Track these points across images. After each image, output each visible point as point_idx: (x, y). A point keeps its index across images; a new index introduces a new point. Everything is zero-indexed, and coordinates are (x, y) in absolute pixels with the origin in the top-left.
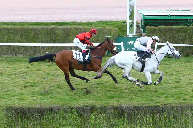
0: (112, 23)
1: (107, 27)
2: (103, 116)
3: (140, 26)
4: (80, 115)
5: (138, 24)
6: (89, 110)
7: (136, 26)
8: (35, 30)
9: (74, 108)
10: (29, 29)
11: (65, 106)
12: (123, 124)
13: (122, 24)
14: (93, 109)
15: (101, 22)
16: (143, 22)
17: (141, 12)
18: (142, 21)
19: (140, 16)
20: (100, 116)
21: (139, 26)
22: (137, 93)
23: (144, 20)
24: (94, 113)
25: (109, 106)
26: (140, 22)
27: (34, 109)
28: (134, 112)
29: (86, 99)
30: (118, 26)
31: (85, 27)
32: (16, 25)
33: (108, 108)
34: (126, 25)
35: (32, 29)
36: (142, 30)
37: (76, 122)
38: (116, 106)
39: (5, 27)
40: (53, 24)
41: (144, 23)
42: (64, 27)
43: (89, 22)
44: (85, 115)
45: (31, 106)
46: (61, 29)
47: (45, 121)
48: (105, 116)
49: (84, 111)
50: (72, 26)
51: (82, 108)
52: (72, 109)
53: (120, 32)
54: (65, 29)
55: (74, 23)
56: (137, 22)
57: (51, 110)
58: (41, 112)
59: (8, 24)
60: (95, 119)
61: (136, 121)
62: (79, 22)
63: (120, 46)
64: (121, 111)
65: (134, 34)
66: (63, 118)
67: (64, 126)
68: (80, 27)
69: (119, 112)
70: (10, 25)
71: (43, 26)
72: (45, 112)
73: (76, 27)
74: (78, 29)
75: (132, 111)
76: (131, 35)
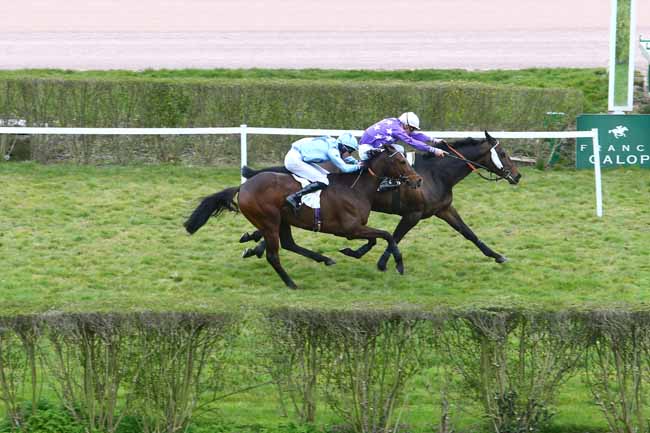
0: (563, 76)
1: (553, 86)
2: (542, 339)
3: (646, 84)
4: (479, 336)
5: (639, 80)
6: (503, 322)
7: (635, 83)
8: (347, 91)
9: (462, 314)
10: (332, 90)
11: (436, 310)
12: (601, 363)
13: (595, 78)
14: (514, 317)
15: (533, 71)
19: (645, 55)
20: (534, 337)
21: (641, 84)
24: (518, 330)
25: (562, 311)
26: (645, 72)
28: (633, 328)
29: (490, 291)
30: (581, 84)
31: (488, 85)
32: (293, 77)
33: (558, 317)
34: (607, 81)
35: (337, 91)
37: (465, 356)
38: (580, 310)
39: (264, 81)
40: (398, 75)
42: (429, 84)
43: (499, 71)
44: (494, 336)
46: (421, 92)
47: (378, 349)
48: (550, 340)
49: (489, 323)
50: (452, 82)
51: (483, 316)
52: (456, 317)
53: (587, 102)
54: (432, 90)
55: (458, 74)
56: (636, 73)
57: (396, 319)
58: (369, 325)
59: (270, 74)
60: (522, 348)
61: (639, 354)
62: (470, 69)
63: (590, 140)
64: (594, 326)
65: (630, 107)
66: (429, 341)
67: (431, 364)
68: (474, 84)
69: (590, 328)
70: (278, 76)
71: (371, 82)
72: (378, 325)
73: (464, 84)
74: (469, 91)
75: (625, 327)
76: (618, 110)
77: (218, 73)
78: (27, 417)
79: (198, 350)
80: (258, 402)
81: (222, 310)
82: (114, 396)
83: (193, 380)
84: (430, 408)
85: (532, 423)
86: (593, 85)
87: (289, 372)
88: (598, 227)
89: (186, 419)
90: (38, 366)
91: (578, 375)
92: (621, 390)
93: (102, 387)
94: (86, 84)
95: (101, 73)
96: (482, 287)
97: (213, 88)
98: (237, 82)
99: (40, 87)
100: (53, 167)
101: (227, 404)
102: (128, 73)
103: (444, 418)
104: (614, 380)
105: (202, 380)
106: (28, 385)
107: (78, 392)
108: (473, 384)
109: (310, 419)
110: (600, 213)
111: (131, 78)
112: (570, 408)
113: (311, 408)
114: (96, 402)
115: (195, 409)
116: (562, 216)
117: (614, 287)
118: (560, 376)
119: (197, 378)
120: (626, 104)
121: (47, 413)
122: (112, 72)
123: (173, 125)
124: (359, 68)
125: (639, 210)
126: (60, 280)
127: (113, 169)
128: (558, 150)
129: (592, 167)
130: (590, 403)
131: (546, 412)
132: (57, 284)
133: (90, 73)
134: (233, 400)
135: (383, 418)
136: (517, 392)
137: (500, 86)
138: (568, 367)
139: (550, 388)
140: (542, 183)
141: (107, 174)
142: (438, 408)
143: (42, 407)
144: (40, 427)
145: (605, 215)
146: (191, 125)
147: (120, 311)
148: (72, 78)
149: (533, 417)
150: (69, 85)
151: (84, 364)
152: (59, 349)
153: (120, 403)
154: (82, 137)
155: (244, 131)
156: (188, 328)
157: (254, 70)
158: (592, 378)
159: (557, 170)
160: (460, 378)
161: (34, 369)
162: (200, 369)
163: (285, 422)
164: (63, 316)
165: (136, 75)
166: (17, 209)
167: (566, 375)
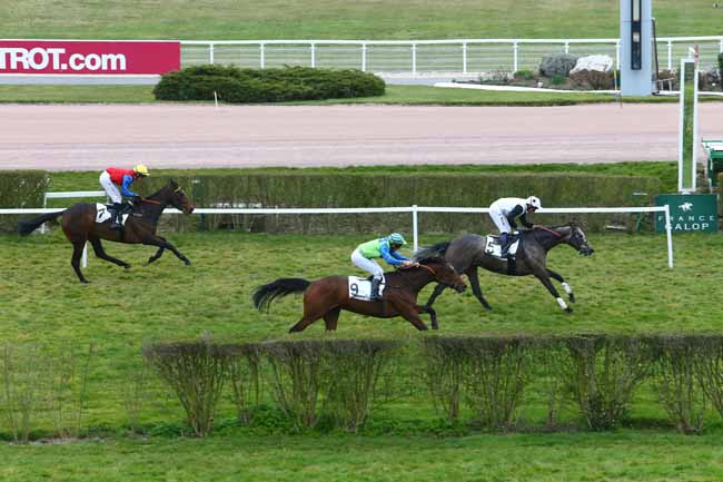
0: (647, 167)
1: (638, 175)
2: (621, 356)
3: (706, 172)
4: (575, 354)
5: (701, 169)
6: (593, 345)
7: (698, 172)
8: (490, 179)
9: (563, 339)
10: (479, 179)
11: (544, 336)
12: (663, 373)
13: (669, 168)
14: (601, 341)
15: (625, 164)
16: (712, 164)
17: (709, 144)
18: (709, 162)
19: (705, 151)
20: (616, 355)
21: (703, 172)
22: (696, 310)
23: (715, 160)
24: (603, 350)
25: (635, 336)
26: (706, 164)
27: (481, 340)
28: (686, 349)
29: (590, 322)
30: (659, 173)
31: (591, 174)
32: (453, 170)
33: (632, 340)
34: (677, 170)
35: (483, 180)
36: (710, 180)
37: (565, 369)
38: (647, 336)
39: (431, 174)
40: (528, 168)
41: (714, 166)
42: (549, 174)
43: (602, 164)
44: (585, 355)
45: (474, 336)
46: (543, 179)
47: (502, 365)
48: (627, 356)
49: (582, 346)
50: (565, 173)
51: (578, 340)
52: (558, 341)
53: (664, 186)
54: (551, 178)
55: (571, 167)
56: (699, 165)
57: (515, 343)
58: (496, 347)
59: (436, 168)
60: (606, 363)
61: (690, 366)
62: (580, 163)
63: (663, 213)
64: (658, 347)
65: (694, 189)
66: (540, 358)
67: (541, 375)
68: (582, 173)
69: (655, 348)
70: (442, 170)
71: (508, 174)
72: (503, 347)
73: (574, 173)
74: (577, 179)
75: (681, 348)
76: (686, 192)
77: (400, 168)
78: (252, 416)
79: (375, 367)
80: (419, 403)
81: (391, 338)
82: (314, 400)
83: (371, 388)
84: (541, 407)
85: (614, 417)
86: (667, 173)
87: (439, 382)
88: (670, 275)
89: (366, 416)
90: (260, 379)
91: (647, 382)
92: (679, 392)
93: (306, 394)
94: (303, 177)
95: (316, 169)
96: (584, 320)
97: (395, 179)
98: (412, 174)
99: (272, 180)
100: (281, 236)
101: (396, 405)
102: (336, 169)
103: (551, 414)
104: (672, 385)
105: (377, 388)
106: (253, 393)
107: (288, 397)
108: (571, 389)
109: (455, 415)
110: (671, 265)
111: (336, 173)
112: (642, 406)
113: (455, 407)
114: (302, 405)
115: (372, 409)
116: (644, 268)
117: (678, 318)
118: (634, 383)
119: (374, 387)
120: (691, 187)
121: (267, 413)
122: (324, 168)
123: (366, 206)
124: (500, 163)
125: (699, 263)
126: (281, 318)
127: (324, 238)
128: (643, 220)
129: (665, 231)
130: (657, 402)
131: (624, 409)
132: (278, 321)
133: (307, 169)
134: (402, 402)
135: (507, 415)
136: (603, 394)
137: (600, 175)
138: (640, 376)
139: (626, 391)
140: (631, 244)
141: (319, 241)
142: (547, 407)
143: (263, 408)
144: (262, 423)
145: (674, 267)
146: (379, 206)
147: (318, 339)
148: (294, 173)
149: (615, 412)
150: (292, 178)
151: (293, 377)
152: (275, 367)
153: (318, 405)
154: (302, 215)
155: (415, 209)
156: (367, 351)
157: (426, 166)
158: (658, 385)
159: (642, 234)
160: (562, 384)
161: (257, 382)
162: (376, 380)
163: (436, 418)
164: (278, 343)
165: (340, 170)
166: (253, 267)
167: (638, 383)
